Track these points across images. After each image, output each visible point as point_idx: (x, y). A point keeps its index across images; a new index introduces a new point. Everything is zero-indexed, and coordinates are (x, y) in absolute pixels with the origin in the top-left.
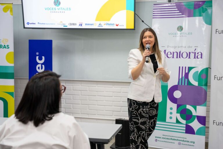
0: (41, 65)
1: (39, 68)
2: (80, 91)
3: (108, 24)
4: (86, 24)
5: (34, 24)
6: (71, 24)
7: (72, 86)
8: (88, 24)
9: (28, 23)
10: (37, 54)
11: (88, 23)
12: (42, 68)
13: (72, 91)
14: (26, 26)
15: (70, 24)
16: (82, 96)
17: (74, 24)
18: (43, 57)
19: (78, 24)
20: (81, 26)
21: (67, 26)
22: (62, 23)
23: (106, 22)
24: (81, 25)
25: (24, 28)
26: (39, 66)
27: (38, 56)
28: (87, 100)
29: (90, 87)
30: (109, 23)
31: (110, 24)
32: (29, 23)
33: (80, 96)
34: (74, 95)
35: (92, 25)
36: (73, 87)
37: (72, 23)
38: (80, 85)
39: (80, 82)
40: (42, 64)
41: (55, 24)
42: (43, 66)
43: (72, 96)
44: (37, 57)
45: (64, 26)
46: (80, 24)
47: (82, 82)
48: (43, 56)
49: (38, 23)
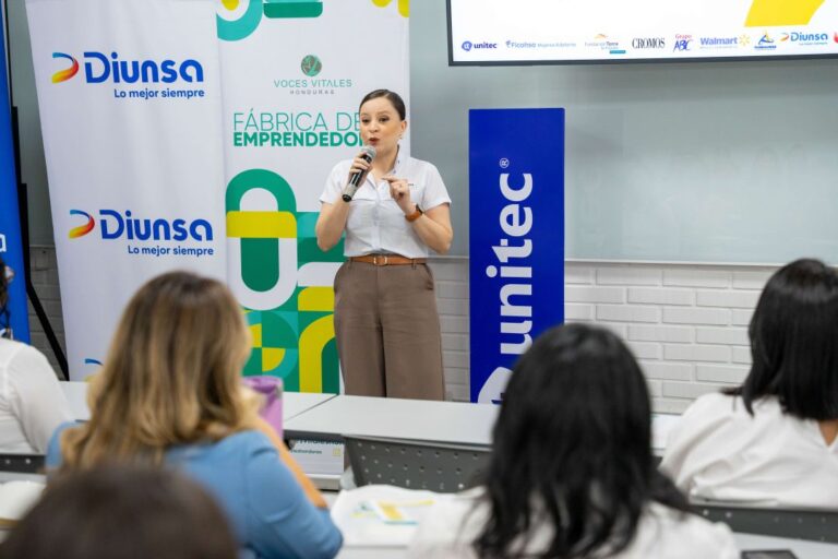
0: (517, 207)
1: (510, 219)
2: (657, 307)
3: (801, 37)
4: (704, 41)
5: (491, 46)
6: (641, 43)
7: (624, 288)
8: (715, 41)
9: (467, 46)
10: (504, 163)
11: (712, 37)
12: (522, 220)
13: (626, 305)
14: (459, 56)
15: (636, 44)
16: (665, 326)
17: (652, 43)
18: (528, 178)
19: (670, 42)
20: (685, 48)
21: (624, 52)
22: (604, 40)
23: (790, 29)
24: (685, 45)
25: (452, 63)
26: (513, 210)
27: (505, 171)
28: (689, 343)
29: (699, 290)
30: (804, 33)
31: (810, 37)
32: (471, 45)
33: (660, 325)
34: (631, 324)
35: (729, 41)
36: (628, 291)
37: (646, 36)
38: (659, 282)
39: (659, 271)
40: (522, 204)
41: (574, 45)
42: (528, 211)
43: (625, 324)
44: (504, 178)
45: (611, 52)
46: (680, 40)
47: (668, 271)
48: (527, 172)
49: (508, 43)
